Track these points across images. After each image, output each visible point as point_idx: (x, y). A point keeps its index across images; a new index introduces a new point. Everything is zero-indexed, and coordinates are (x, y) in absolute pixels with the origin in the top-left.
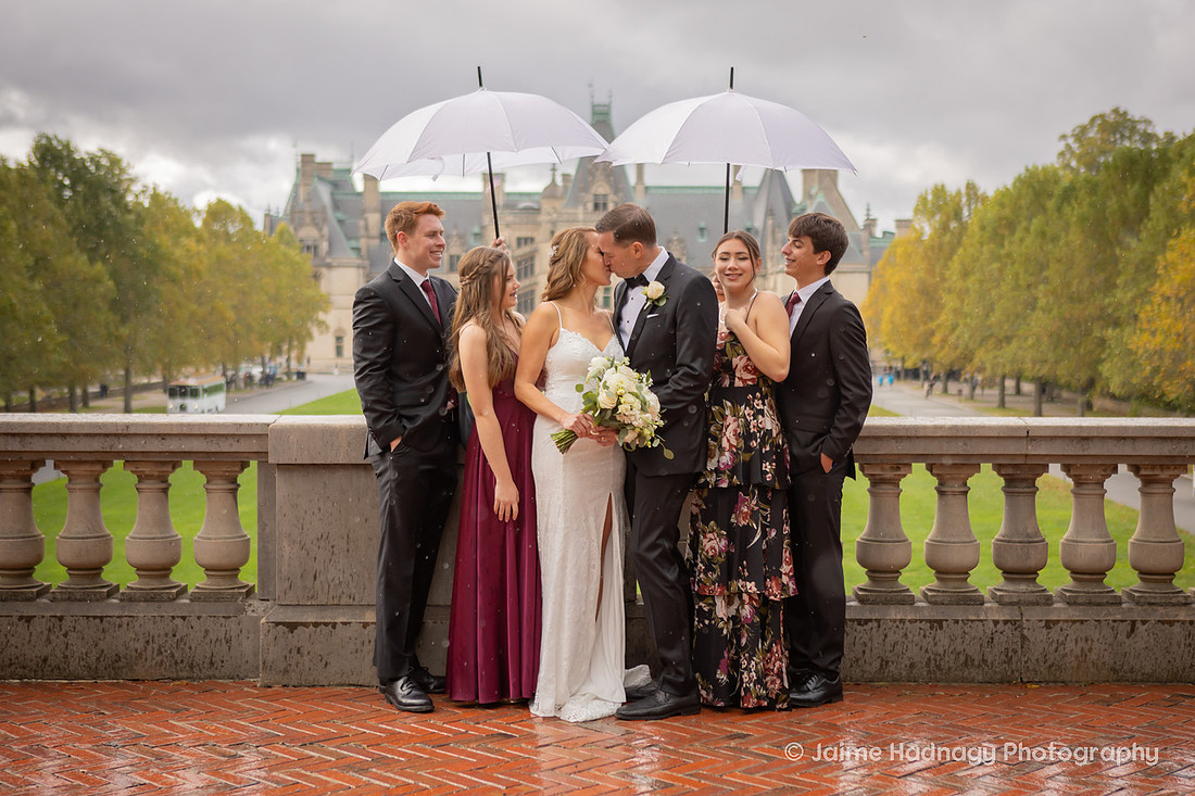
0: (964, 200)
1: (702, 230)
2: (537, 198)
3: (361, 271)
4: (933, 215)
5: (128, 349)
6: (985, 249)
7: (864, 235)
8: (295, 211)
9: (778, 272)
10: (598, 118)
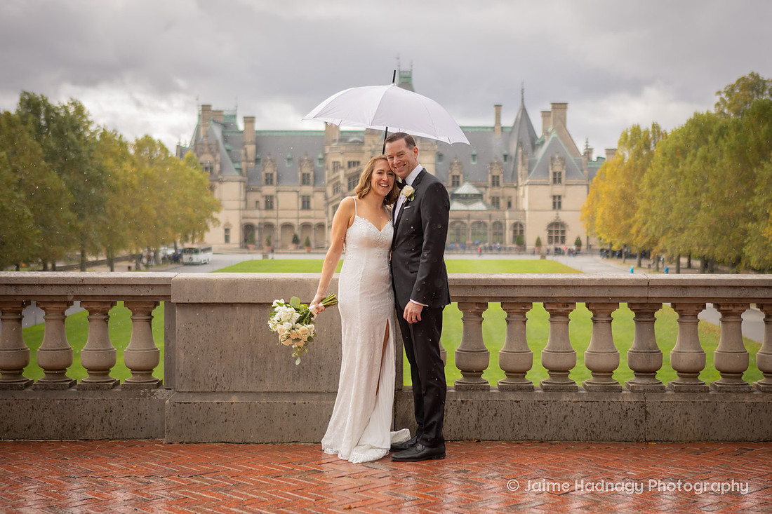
0: (651, 136)
1: (474, 156)
2: (361, 135)
3: (242, 184)
4: (632, 145)
5: (83, 237)
6: (666, 168)
7: (584, 160)
8: (197, 144)
9: (525, 185)
10: (402, 80)
